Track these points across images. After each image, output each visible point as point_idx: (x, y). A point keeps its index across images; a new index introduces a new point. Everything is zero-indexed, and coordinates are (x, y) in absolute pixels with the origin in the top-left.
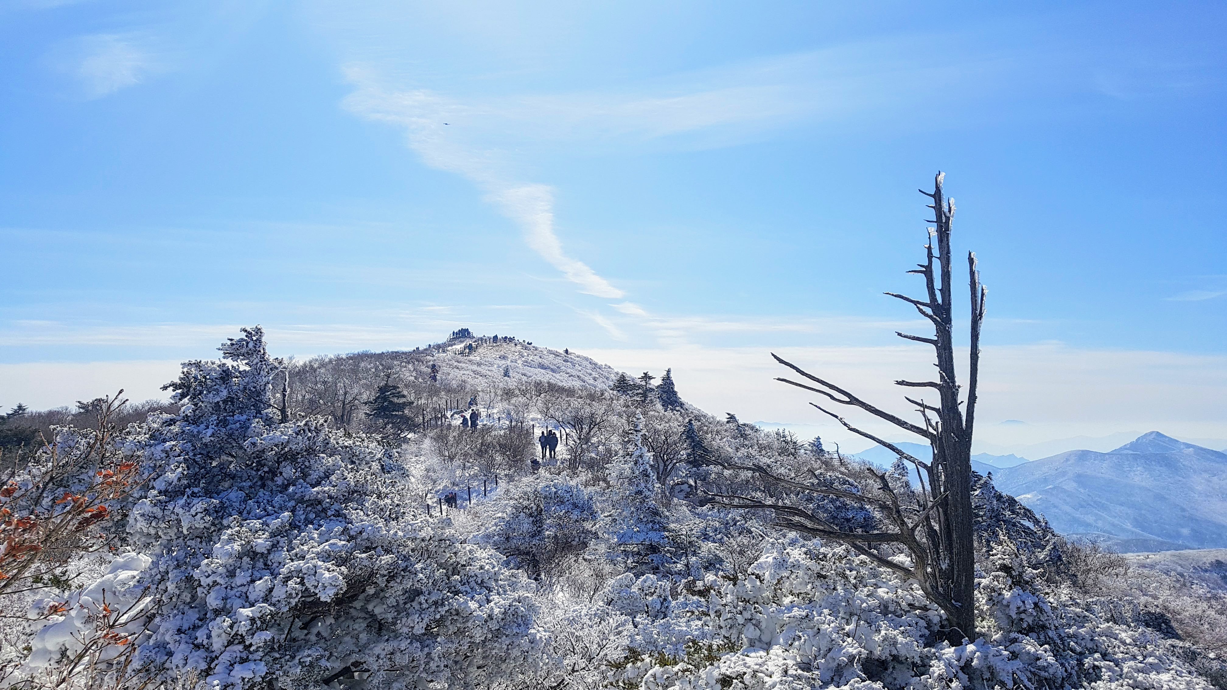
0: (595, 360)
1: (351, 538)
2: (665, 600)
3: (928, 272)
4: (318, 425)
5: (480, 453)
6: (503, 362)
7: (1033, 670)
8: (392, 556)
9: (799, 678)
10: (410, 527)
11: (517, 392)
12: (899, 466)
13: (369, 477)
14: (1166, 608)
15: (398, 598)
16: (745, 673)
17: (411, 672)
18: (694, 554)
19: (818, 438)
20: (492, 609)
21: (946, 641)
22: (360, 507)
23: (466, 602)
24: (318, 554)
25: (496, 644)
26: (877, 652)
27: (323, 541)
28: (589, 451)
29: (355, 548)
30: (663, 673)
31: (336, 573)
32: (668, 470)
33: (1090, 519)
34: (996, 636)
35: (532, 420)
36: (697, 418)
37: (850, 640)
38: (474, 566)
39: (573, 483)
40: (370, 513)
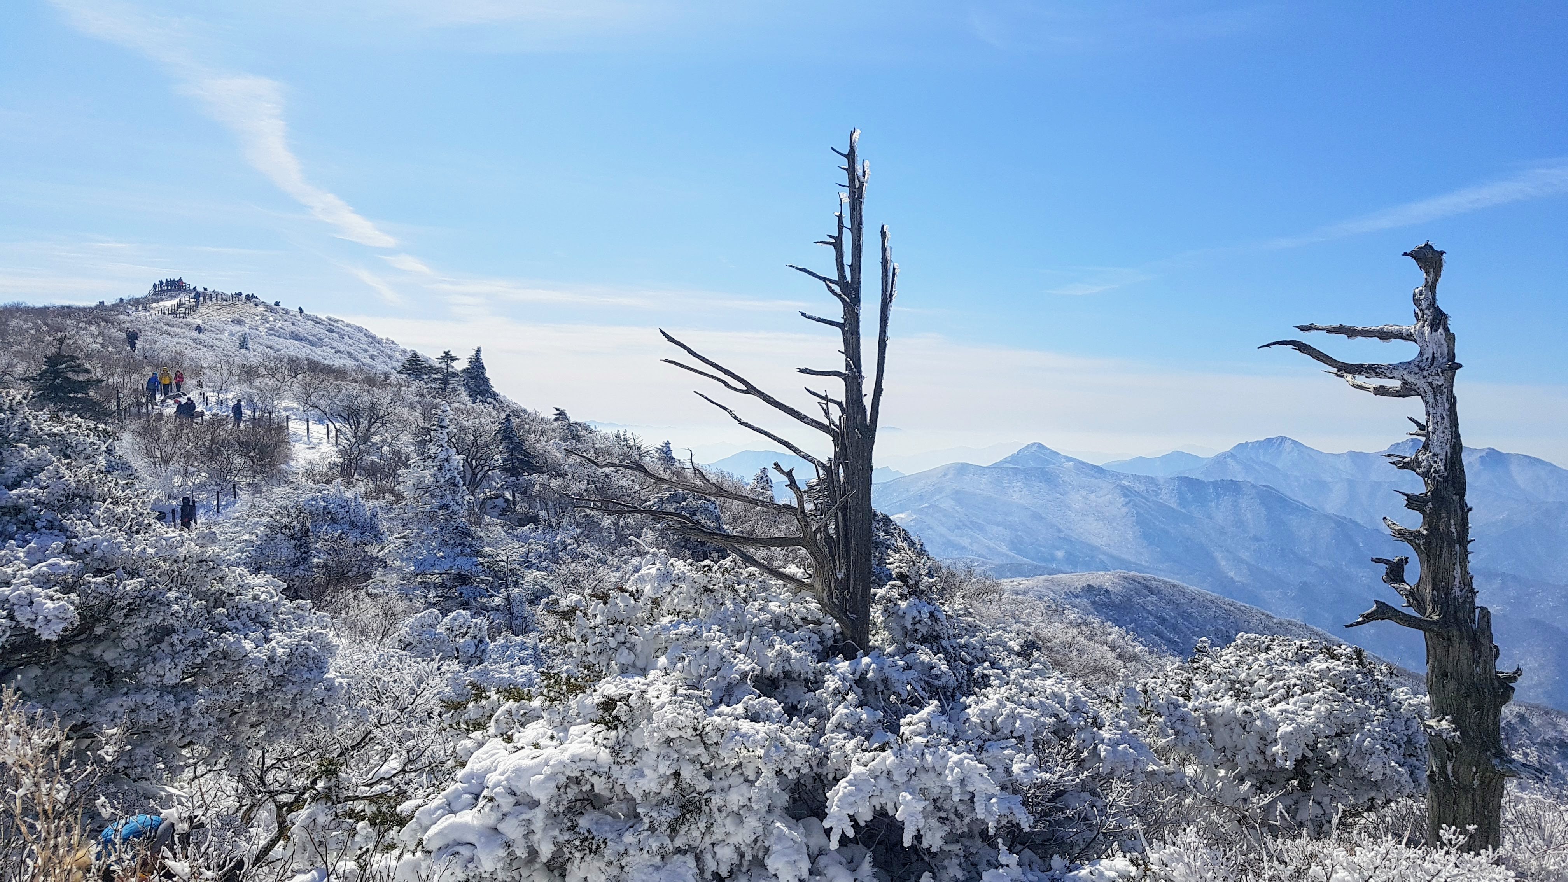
0: (373, 331)
1: (77, 557)
2: (481, 641)
3: (837, 244)
4: (14, 402)
5: (210, 454)
6: (238, 328)
7: (927, 679)
8: (140, 579)
9: (689, 698)
10: (164, 542)
11: (262, 370)
12: (762, 478)
13: (95, 477)
14: (1037, 635)
15: (138, 639)
16: (630, 695)
17: (161, 734)
18: (516, 584)
19: (668, 443)
20: (274, 648)
21: (841, 655)
22: (85, 516)
23: (239, 641)
24: (31, 577)
25: (279, 694)
26: (770, 669)
27: (33, 562)
28: (368, 453)
29: (86, 569)
30: (518, 709)
31: (62, 603)
32: (477, 480)
33: (965, 542)
34: (890, 650)
35: (286, 409)
36: (516, 413)
37: (742, 656)
38: (246, 595)
39: (349, 494)
40: (103, 524)
